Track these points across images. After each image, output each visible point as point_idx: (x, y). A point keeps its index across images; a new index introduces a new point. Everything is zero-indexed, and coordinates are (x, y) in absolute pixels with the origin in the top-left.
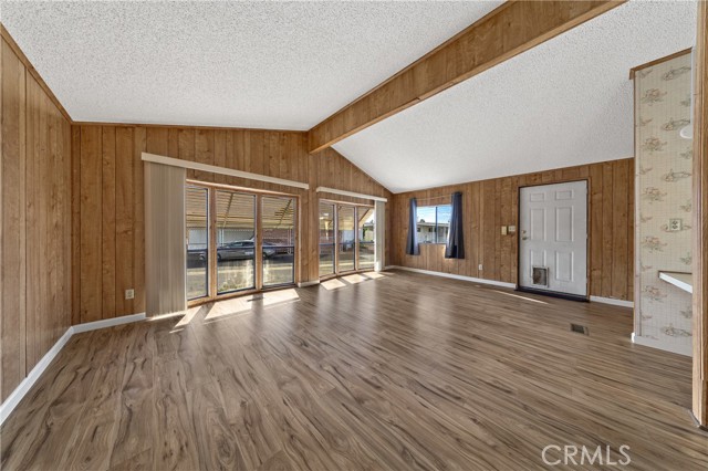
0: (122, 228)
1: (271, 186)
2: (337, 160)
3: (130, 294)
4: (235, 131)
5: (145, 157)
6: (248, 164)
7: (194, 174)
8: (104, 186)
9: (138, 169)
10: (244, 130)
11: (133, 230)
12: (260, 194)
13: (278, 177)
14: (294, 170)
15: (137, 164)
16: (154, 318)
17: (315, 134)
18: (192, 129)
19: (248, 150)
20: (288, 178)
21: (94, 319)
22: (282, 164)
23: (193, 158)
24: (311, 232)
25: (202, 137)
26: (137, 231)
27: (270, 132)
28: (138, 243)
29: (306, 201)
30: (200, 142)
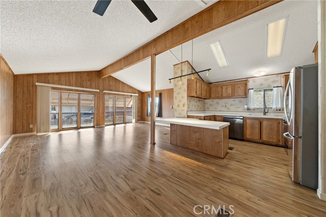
0: (29, 106)
1: (83, 91)
2: (114, 80)
3: (31, 126)
4: (69, 73)
5: (37, 84)
6: (74, 84)
7: (54, 88)
8: (23, 93)
9: (34, 88)
10: (73, 72)
11: (33, 106)
12: (79, 94)
13: (86, 88)
14: (93, 85)
15: (34, 86)
16: (38, 134)
17: (104, 71)
18: (53, 74)
19: (74, 79)
20: (91, 88)
21: (20, 133)
22: (88, 83)
23: (53, 83)
24: (101, 107)
25: (57, 76)
26: (34, 106)
27: (83, 72)
28: (34, 111)
29: (98, 96)
30: (56, 77)
